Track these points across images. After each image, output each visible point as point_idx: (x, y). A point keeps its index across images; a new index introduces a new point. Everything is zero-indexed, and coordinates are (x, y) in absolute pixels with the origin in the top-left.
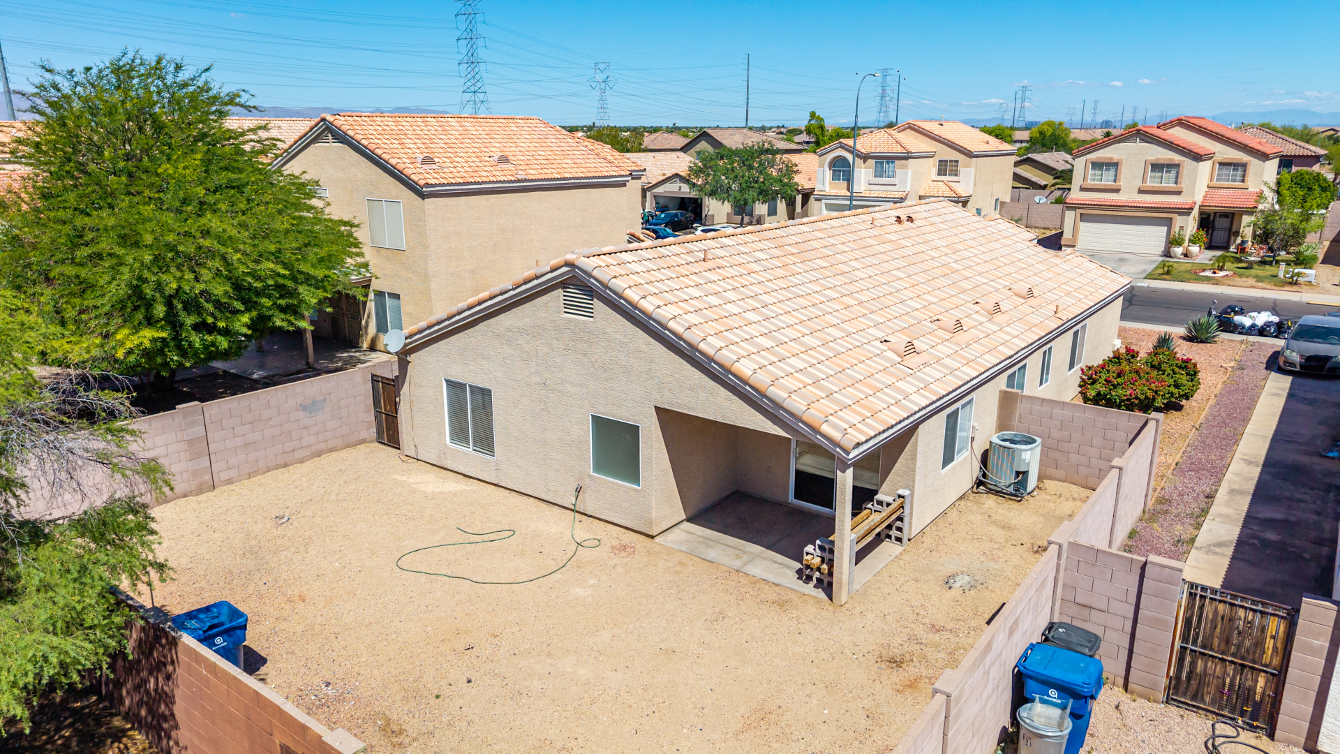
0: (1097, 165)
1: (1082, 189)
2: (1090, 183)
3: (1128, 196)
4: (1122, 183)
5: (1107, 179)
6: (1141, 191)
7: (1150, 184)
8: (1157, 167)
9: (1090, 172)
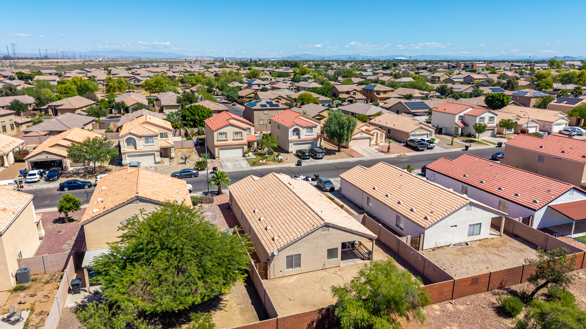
0: (221, 134)
1: (218, 141)
2: (219, 139)
3: (230, 142)
4: (228, 138)
5: (223, 137)
6: (233, 140)
7: (235, 138)
8: (236, 133)
9: (219, 136)
